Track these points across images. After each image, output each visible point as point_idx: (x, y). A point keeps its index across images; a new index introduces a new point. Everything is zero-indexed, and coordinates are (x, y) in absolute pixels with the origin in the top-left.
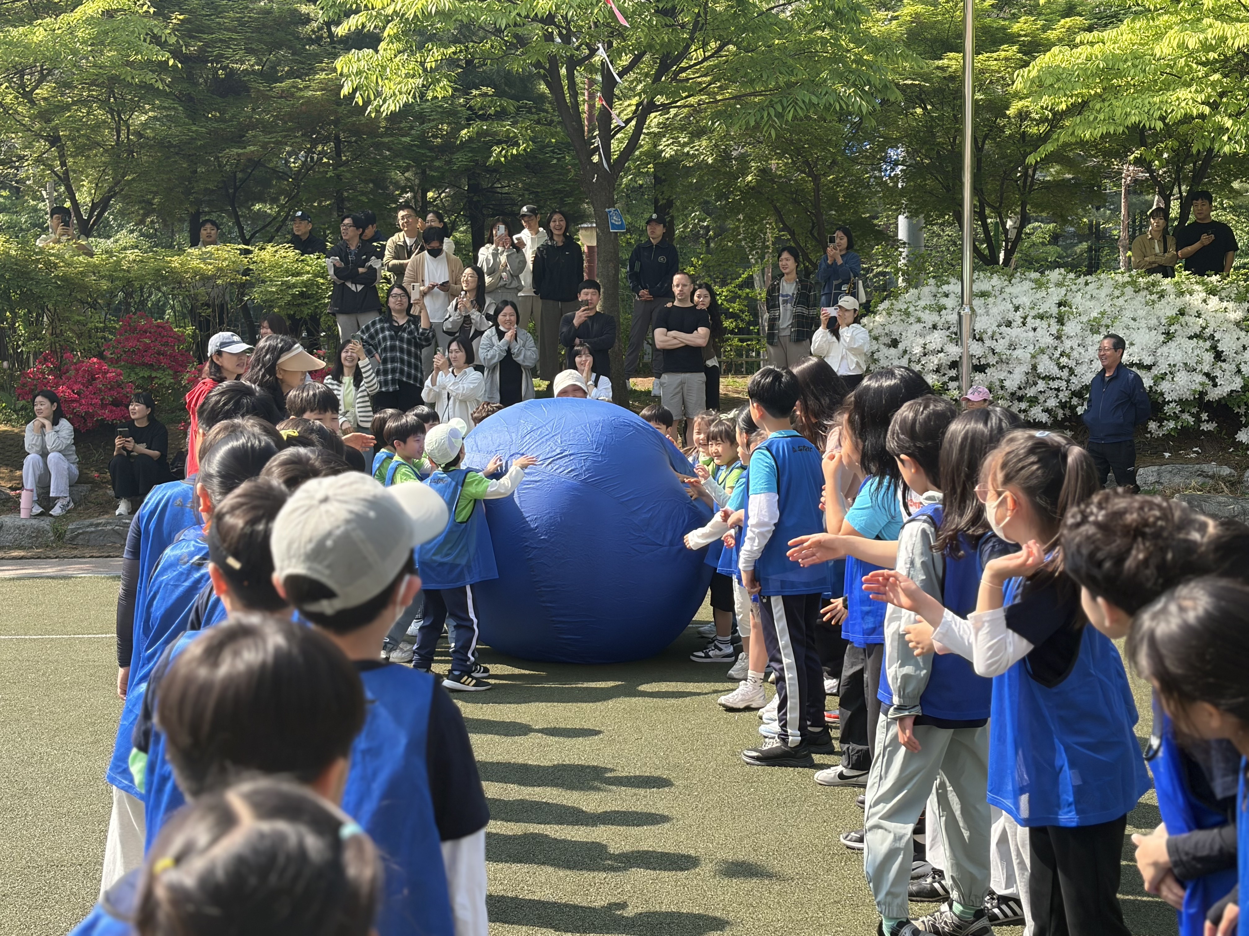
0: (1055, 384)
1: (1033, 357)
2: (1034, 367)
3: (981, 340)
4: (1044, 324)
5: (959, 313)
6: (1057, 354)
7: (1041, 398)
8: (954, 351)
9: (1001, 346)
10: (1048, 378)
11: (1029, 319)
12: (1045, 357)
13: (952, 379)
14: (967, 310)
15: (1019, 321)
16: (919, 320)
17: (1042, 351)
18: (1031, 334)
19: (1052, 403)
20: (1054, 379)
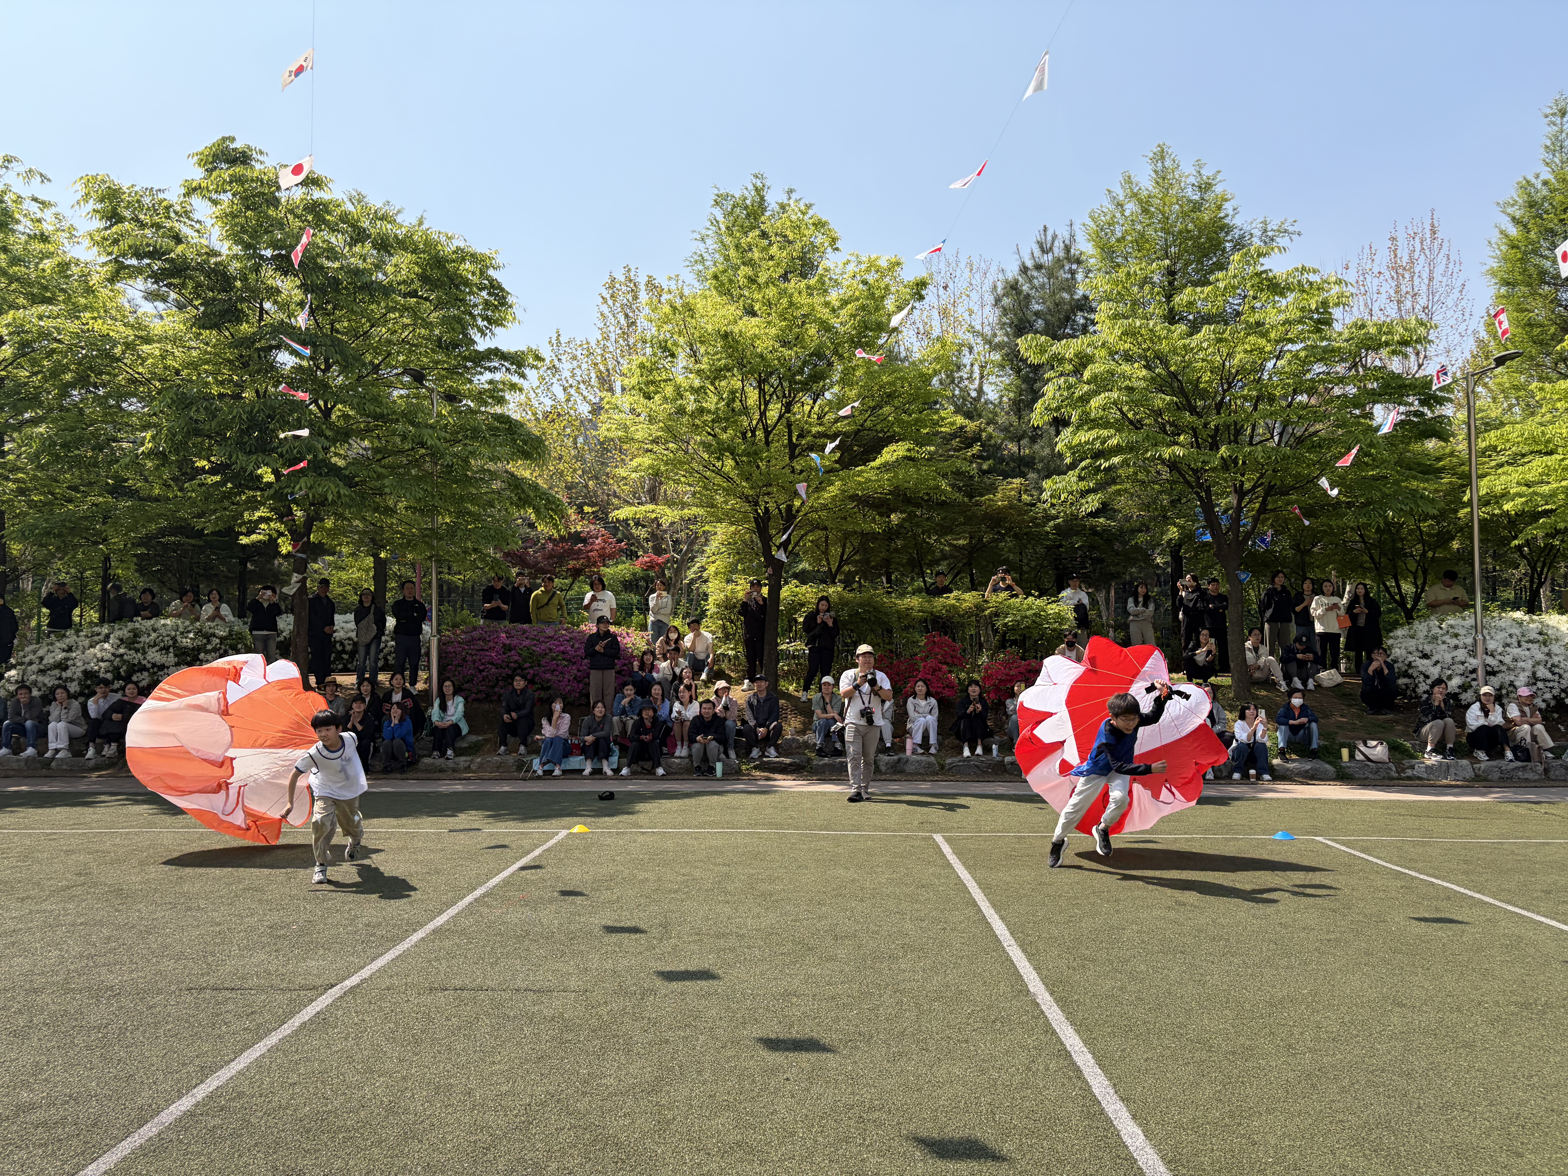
0: (1551, 684)
1: (1534, 667)
2: (1534, 673)
3: (1492, 655)
4: (1536, 646)
5: (1474, 639)
6: (1549, 665)
7: (1540, 693)
8: (1473, 662)
9: (1507, 660)
10: (1545, 680)
11: (1523, 643)
12: (1541, 667)
13: (1474, 680)
14: (1480, 636)
15: (1516, 644)
16: (1444, 642)
17: (1538, 663)
18: (1527, 653)
19: (1548, 696)
20: (1549, 681)
